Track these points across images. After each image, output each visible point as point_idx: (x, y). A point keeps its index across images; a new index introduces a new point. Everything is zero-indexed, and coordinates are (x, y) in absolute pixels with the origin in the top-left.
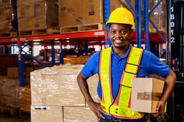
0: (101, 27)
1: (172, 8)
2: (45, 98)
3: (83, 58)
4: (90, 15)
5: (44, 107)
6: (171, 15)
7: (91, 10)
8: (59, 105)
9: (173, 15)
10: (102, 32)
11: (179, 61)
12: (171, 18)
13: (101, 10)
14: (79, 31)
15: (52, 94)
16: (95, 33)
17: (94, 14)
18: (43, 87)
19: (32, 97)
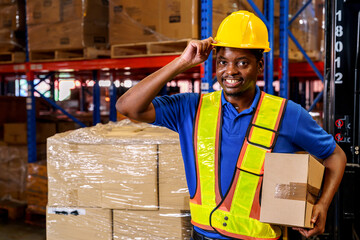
1: (339, 13)
2: (76, 191)
4: (171, 22)
5: (75, 209)
6: (337, 28)
7: (173, 13)
8: (104, 206)
9: (341, 28)
11: (351, 121)
12: (336, 34)
14: (149, 54)
15: (90, 184)
17: (179, 21)
18: (73, 169)
19: (50, 188)
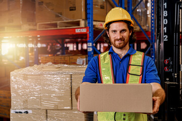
0: (82, 23)
1: (165, 4)
2: (27, 100)
3: (63, 57)
4: (71, 10)
5: (26, 110)
6: (164, 12)
7: (72, 5)
8: (42, 108)
9: (166, 12)
10: (84, 29)
11: (172, 60)
12: (164, 15)
13: (83, 5)
14: (58, 28)
15: (34, 96)
16: (76, 30)
17: (75, 10)
18: (25, 88)
19: (12, 99)
